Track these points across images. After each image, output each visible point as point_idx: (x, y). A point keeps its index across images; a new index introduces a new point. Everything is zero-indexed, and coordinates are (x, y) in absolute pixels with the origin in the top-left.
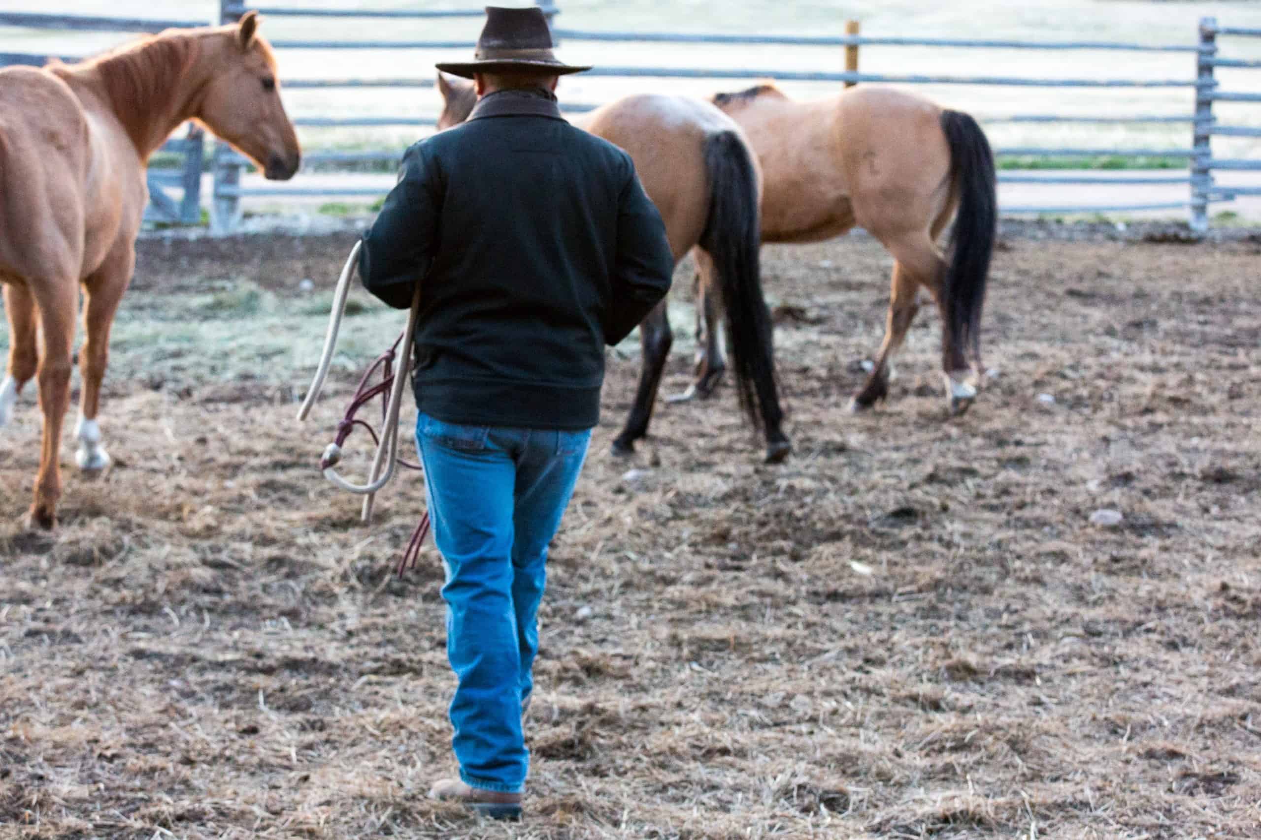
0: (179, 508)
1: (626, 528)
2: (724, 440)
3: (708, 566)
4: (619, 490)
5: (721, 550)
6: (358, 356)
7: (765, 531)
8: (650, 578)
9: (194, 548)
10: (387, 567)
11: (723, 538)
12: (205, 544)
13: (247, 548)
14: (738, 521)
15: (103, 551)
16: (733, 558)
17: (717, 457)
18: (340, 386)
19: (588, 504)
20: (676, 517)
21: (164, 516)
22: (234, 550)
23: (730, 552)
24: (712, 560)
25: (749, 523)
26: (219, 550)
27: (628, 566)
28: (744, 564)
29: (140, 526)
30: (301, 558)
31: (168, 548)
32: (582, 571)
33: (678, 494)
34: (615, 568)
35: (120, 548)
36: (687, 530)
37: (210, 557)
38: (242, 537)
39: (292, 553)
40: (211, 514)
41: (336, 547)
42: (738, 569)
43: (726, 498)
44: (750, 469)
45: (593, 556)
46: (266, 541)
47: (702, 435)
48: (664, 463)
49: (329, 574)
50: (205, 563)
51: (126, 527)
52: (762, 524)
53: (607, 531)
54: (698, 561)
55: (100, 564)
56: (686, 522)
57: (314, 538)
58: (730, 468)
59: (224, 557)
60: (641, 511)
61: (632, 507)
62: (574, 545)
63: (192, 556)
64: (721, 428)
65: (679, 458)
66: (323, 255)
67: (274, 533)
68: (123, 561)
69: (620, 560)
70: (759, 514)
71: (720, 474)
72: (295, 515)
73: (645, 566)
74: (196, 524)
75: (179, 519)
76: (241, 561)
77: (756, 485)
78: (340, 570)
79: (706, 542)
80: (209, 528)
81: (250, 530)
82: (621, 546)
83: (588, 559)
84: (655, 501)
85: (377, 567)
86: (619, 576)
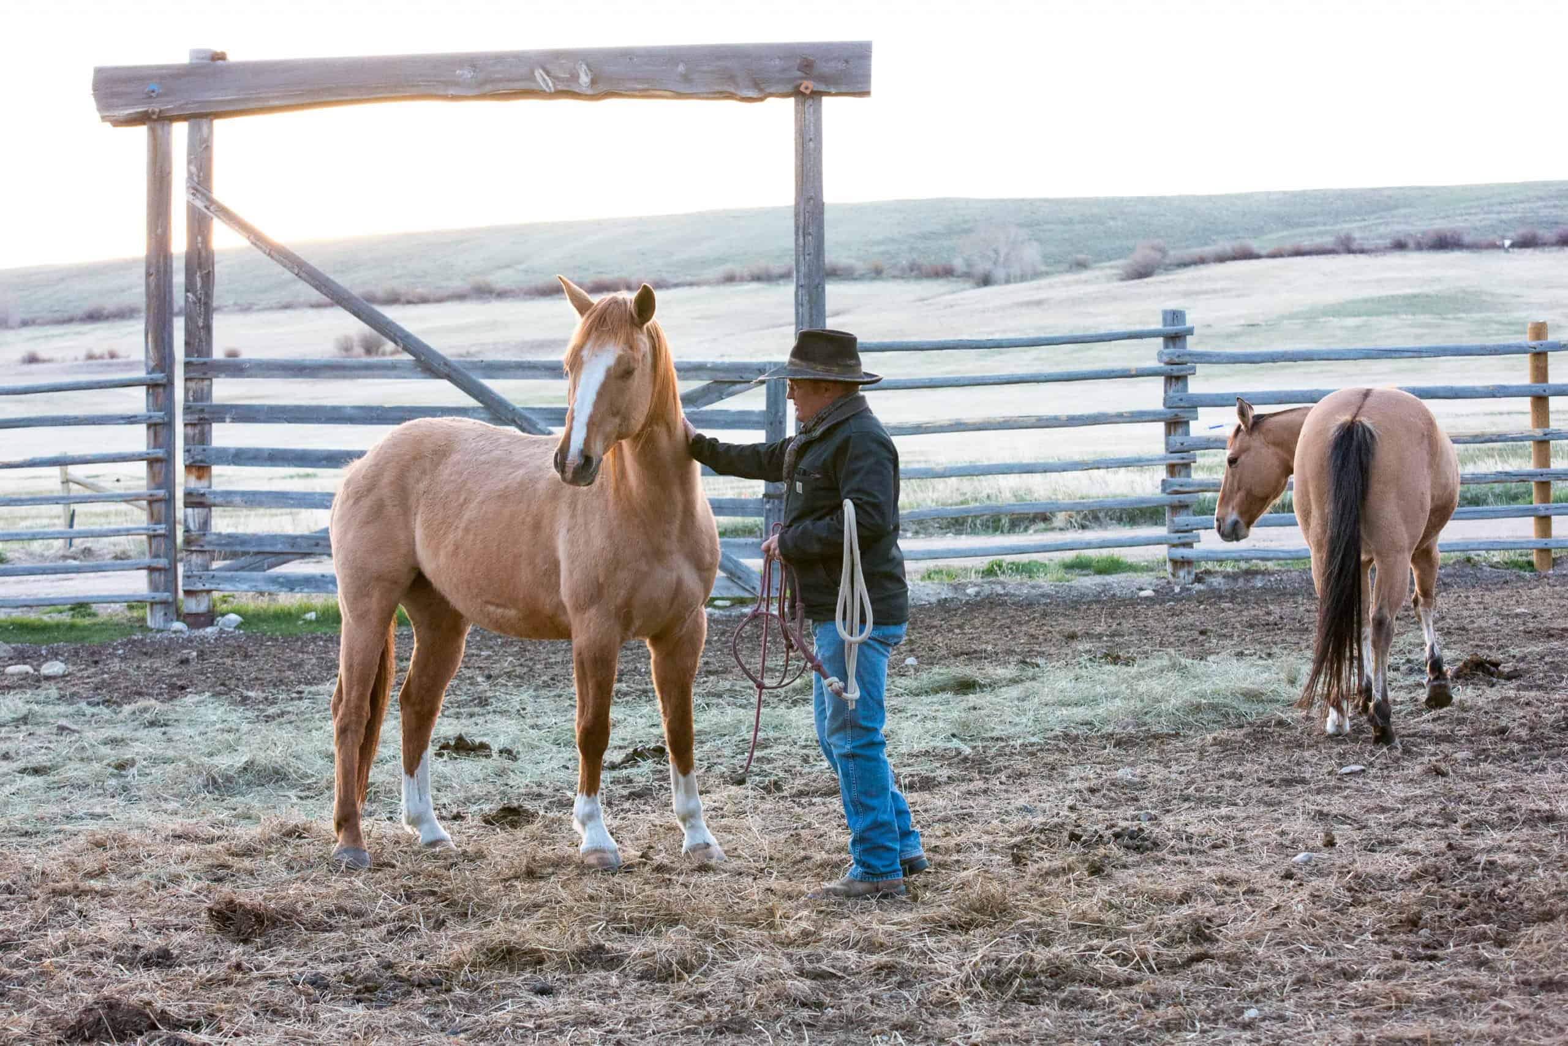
0: (771, 912)
1: (1298, 917)
2: (1410, 814)
3: (1397, 957)
4: (1289, 876)
5: (1412, 938)
6: (973, 738)
7: (1462, 913)
8: (1329, 971)
9: (790, 957)
10: (1017, 970)
11: (1414, 923)
12: (803, 952)
13: (852, 955)
14: (1430, 903)
15: (682, 963)
16: (1426, 946)
17: (1401, 834)
18: (955, 772)
19: (1251, 891)
20: (1356, 902)
21: (754, 924)
22: (836, 959)
23: (1423, 939)
24: (1400, 950)
25: (1443, 906)
26: (819, 960)
27: (1303, 961)
28: (1440, 953)
29: (724, 934)
30: (915, 964)
31: (759, 957)
32: (1246, 967)
33: (1357, 876)
34: (1286, 962)
35: (703, 959)
36: (1370, 916)
37: (808, 966)
38: (846, 944)
39: (904, 959)
40: (808, 918)
41: (955, 951)
42: (1433, 958)
43: (1414, 879)
44: (1443, 845)
45: (1260, 951)
46: (872, 947)
47: (1383, 810)
48: (1338, 841)
49: (948, 981)
50: (802, 973)
51: (708, 936)
52: (1460, 907)
53: (1275, 922)
54: (1385, 951)
55: (680, 978)
56: (1368, 907)
57: (930, 942)
58: (1417, 845)
59: (825, 966)
60: (1315, 897)
61: (1304, 893)
62: (1237, 939)
63: (787, 966)
64: (1406, 800)
65: (1356, 836)
66: (929, 627)
67: (882, 938)
68: (705, 974)
69: (1291, 954)
70: (1455, 896)
71: (1406, 852)
72: (907, 917)
73: (1322, 959)
74: (791, 930)
75: (771, 926)
76: (845, 969)
77: (1449, 863)
78: (962, 976)
79: (1393, 929)
80: (805, 934)
81: (854, 934)
82: (1293, 937)
83: (1255, 953)
84: (1331, 885)
85: (1004, 971)
86: (1291, 971)
